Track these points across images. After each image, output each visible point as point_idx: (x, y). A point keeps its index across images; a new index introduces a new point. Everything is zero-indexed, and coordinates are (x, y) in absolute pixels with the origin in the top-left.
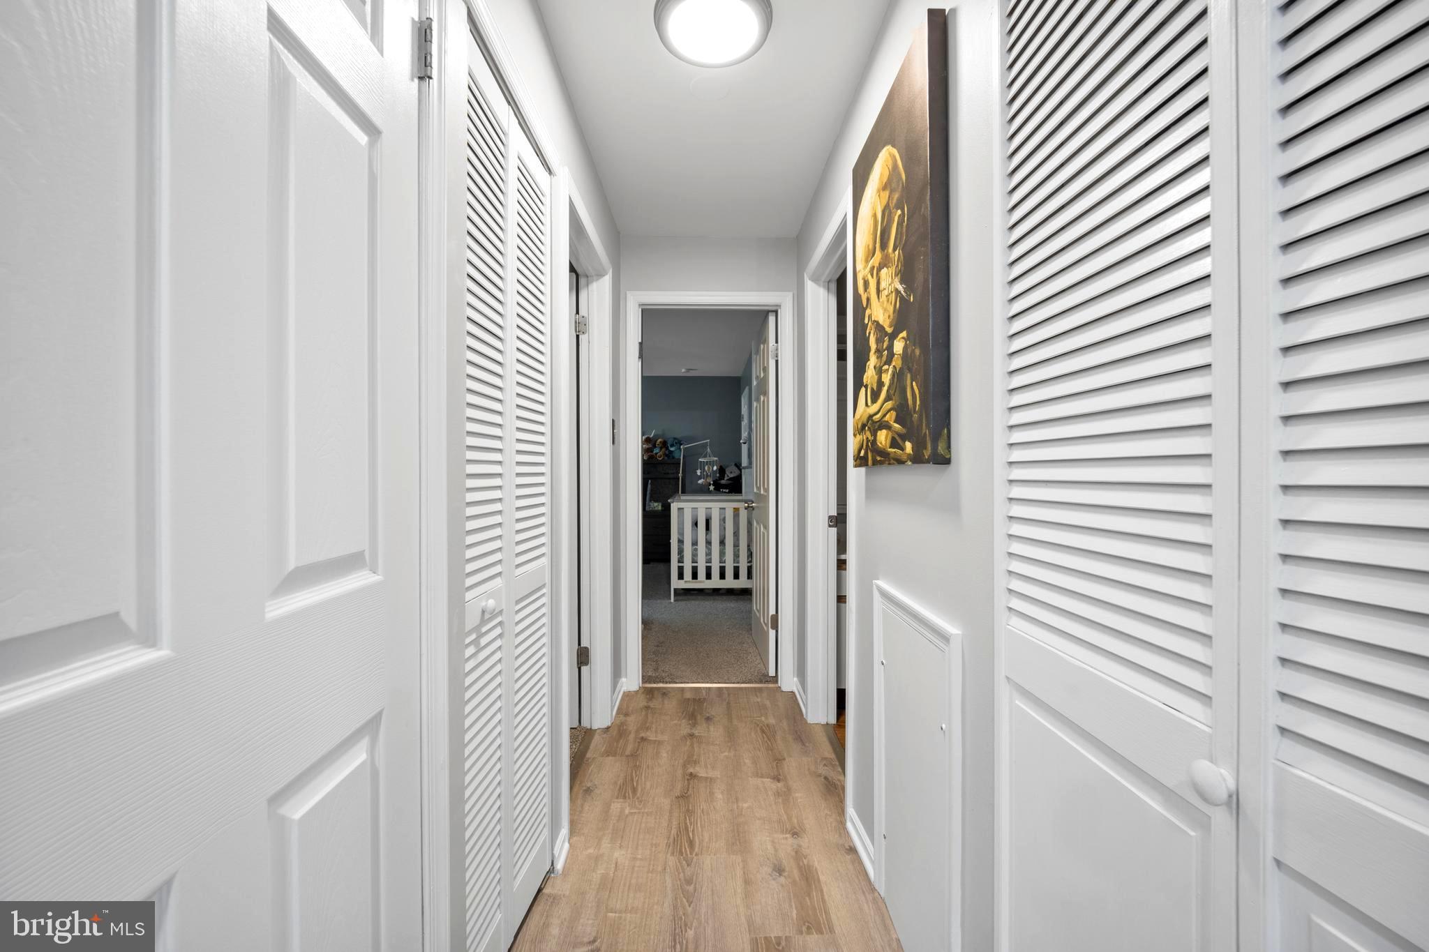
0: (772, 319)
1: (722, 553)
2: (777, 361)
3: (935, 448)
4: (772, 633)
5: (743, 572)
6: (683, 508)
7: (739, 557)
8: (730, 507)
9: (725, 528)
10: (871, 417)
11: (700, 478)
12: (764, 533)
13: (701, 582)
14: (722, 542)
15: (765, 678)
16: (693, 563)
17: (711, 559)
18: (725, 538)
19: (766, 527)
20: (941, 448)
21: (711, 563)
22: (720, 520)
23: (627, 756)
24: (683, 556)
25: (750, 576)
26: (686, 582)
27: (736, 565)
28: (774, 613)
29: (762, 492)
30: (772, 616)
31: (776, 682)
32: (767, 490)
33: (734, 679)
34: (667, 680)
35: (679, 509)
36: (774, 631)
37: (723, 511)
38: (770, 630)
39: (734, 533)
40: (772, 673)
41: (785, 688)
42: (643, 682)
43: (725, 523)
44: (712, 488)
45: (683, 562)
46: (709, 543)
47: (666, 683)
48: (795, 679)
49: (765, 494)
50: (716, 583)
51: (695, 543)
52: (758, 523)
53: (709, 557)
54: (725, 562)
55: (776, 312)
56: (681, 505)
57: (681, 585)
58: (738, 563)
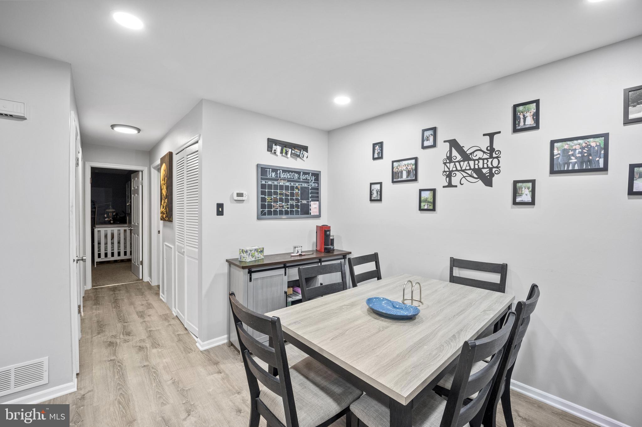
0: (140, 173)
1: (119, 247)
2: (142, 186)
3: (170, 219)
4: (141, 266)
5: (128, 253)
6: (100, 231)
7: (126, 247)
8: (122, 229)
9: (120, 237)
10: (163, 211)
11: (106, 218)
12: (137, 237)
13: (109, 258)
14: (119, 243)
15: (139, 280)
16: (105, 251)
17: (114, 249)
18: (120, 241)
19: (138, 235)
20: (171, 219)
21: (114, 250)
22: (118, 234)
23: (93, 300)
24: (100, 249)
25: (131, 254)
26: (102, 259)
27: (125, 250)
28: (141, 260)
29: (136, 224)
30: (141, 261)
31: (143, 280)
32: (139, 224)
33: (127, 281)
34: (102, 285)
35: (98, 231)
36: (142, 266)
37: (119, 231)
38: (140, 265)
39: (124, 239)
40: (141, 278)
41: (145, 281)
42: (92, 287)
43: (120, 235)
44: (112, 222)
45: (100, 251)
46: (113, 243)
47: (101, 286)
48: (149, 278)
49: (138, 225)
50: (116, 257)
51: (106, 244)
52: (134, 234)
53: (113, 249)
54: (120, 250)
55: (142, 171)
56: (99, 229)
57: (100, 260)
58: (126, 249)
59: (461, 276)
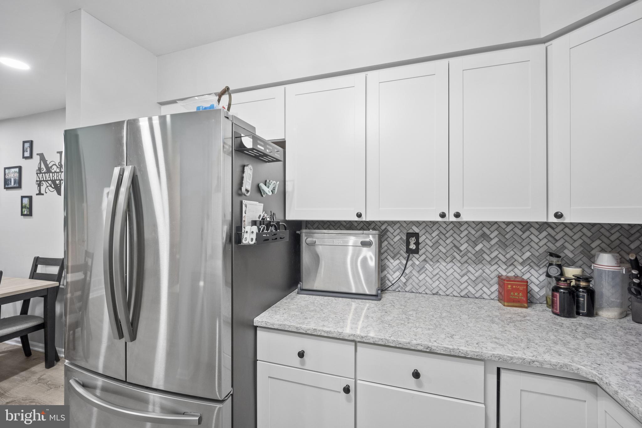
59: (47, 273)
